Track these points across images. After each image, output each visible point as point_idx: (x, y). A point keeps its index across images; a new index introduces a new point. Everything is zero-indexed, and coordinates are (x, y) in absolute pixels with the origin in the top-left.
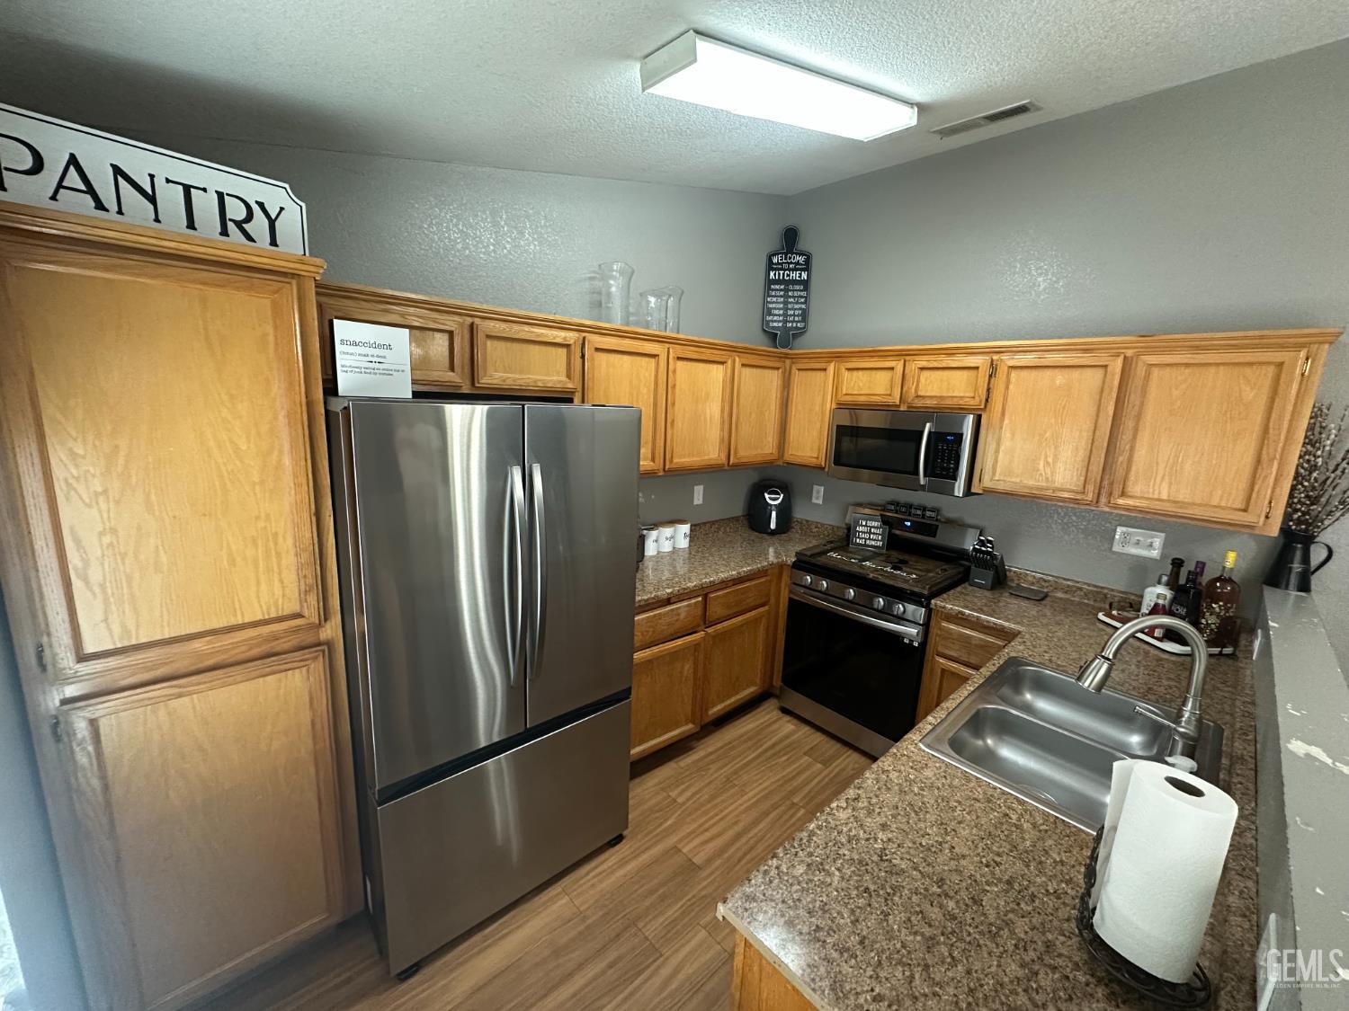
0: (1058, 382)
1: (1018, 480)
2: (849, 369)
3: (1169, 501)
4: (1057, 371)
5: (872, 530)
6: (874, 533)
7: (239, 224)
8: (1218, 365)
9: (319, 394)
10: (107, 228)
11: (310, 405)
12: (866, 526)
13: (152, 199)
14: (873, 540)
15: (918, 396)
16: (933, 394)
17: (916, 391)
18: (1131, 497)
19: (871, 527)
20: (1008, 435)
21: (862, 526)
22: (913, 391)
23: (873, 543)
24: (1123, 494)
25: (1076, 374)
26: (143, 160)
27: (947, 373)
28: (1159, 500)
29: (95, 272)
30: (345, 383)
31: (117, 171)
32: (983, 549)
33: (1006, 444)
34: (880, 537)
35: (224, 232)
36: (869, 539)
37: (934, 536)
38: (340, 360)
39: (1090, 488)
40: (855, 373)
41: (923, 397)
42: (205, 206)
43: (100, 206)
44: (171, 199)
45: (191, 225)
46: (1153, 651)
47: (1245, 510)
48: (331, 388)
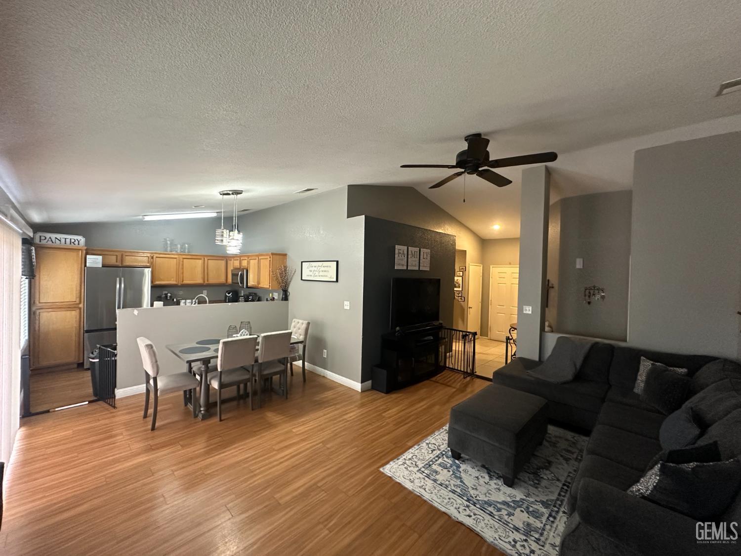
7: (73, 243)
9: (83, 266)
10: (54, 245)
11: (81, 268)
13: (60, 241)
26: (59, 236)
29: (51, 251)
30: (88, 265)
31: (56, 238)
35: (71, 244)
38: (87, 261)
42: (68, 241)
43: (53, 243)
44: (63, 241)
45: (65, 243)
48: (85, 266)
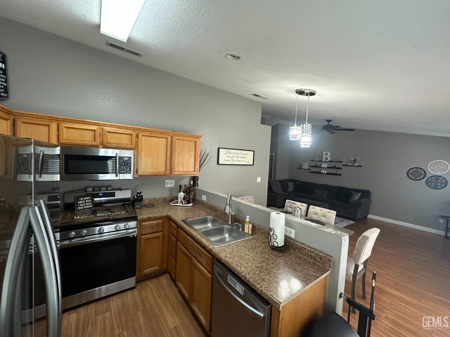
0: (156, 141)
1: (149, 171)
2: (66, 127)
3: (183, 171)
4: (155, 138)
5: (87, 201)
6: (87, 202)
8: (187, 140)
12: (83, 200)
14: (87, 205)
15: (108, 143)
16: (114, 142)
17: (107, 140)
18: (176, 172)
19: (85, 200)
20: (144, 157)
21: (81, 201)
22: (106, 140)
23: (88, 207)
24: (175, 172)
25: (160, 139)
27: (119, 135)
28: (181, 172)
32: (140, 195)
33: (144, 160)
34: (91, 203)
36: (86, 205)
37: (115, 197)
39: (168, 171)
40: (70, 130)
41: (110, 143)
46: (186, 207)
47: (195, 171)
